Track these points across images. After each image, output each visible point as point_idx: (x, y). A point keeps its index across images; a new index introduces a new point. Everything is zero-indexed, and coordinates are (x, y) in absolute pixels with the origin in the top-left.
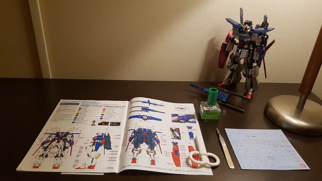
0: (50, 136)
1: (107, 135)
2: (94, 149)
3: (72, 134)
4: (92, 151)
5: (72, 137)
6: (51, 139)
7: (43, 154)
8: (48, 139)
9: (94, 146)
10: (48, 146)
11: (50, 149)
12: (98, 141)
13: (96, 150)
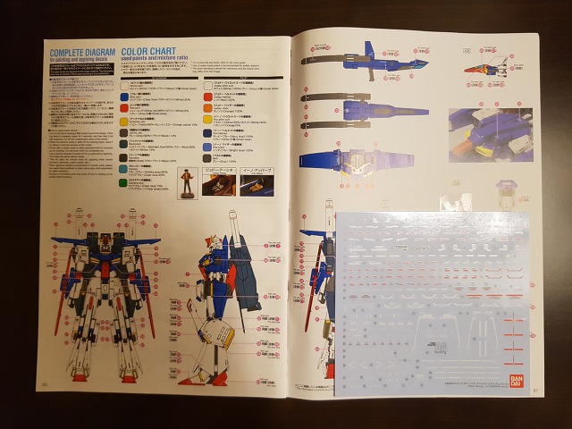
0: (73, 254)
1: (238, 245)
2: (212, 311)
3: (135, 243)
4: (209, 319)
5: (138, 256)
6: (80, 267)
7: (81, 329)
8: (72, 265)
9: (210, 299)
10: (82, 298)
11: (90, 307)
12: (218, 276)
13: (219, 313)
